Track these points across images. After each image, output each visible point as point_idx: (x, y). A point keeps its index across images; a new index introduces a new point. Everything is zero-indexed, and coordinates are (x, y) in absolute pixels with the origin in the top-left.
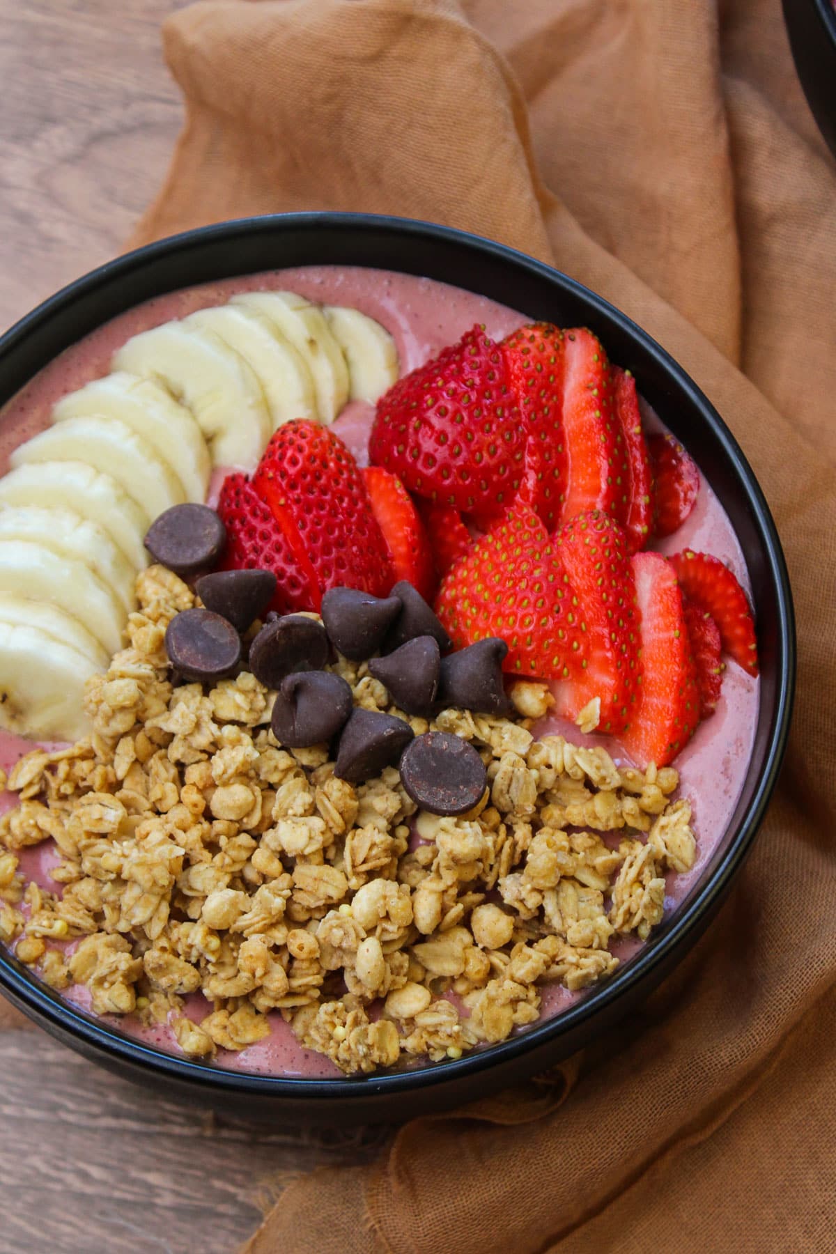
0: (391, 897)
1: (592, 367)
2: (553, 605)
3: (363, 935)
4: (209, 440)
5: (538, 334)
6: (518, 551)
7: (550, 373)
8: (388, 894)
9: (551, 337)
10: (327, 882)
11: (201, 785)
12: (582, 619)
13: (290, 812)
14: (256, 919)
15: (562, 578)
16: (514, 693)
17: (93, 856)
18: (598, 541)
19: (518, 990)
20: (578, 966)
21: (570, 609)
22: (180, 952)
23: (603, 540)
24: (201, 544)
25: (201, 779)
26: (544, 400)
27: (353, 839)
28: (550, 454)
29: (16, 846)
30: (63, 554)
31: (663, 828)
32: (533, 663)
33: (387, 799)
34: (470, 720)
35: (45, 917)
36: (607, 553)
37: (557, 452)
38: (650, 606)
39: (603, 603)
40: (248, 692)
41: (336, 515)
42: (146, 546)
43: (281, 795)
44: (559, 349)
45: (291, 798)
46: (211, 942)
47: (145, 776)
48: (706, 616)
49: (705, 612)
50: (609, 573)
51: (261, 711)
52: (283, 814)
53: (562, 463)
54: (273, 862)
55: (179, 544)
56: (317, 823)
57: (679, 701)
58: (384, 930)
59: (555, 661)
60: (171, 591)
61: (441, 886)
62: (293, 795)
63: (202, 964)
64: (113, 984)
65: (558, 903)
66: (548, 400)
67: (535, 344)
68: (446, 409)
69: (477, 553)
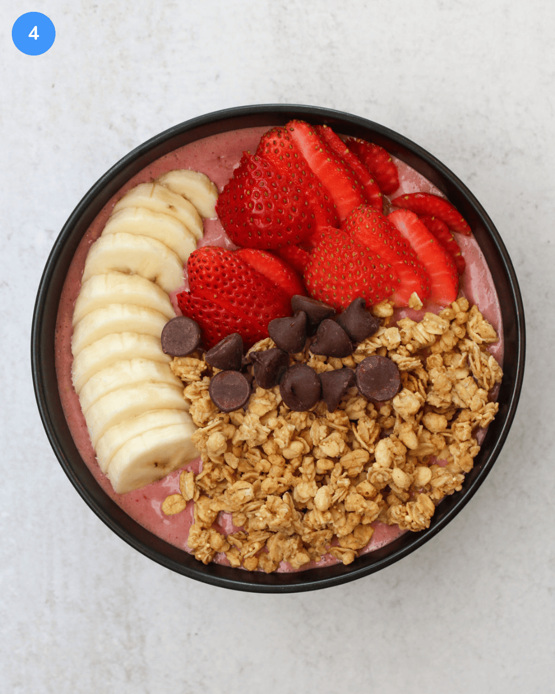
0: (392, 447)
1: (312, 139)
3: (391, 470)
4: (154, 280)
5: (275, 138)
7: (293, 154)
8: (390, 447)
9: (282, 135)
10: (359, 458)
11: (275, 452)
13: (321, 438)
14: (341, 494)
15: (366, 250)
16: (375, 312)
17: (251, 511)
18: (373, 224)
19: (467, 445)
20: (484, 419)
22: (317, 529)
23: (374, 221)
24: (191, 337)
25: (273, 450)
26: (300, 169)
27: (357, 431)
28: (318, 192)
29: (210, 525)
30: (135, 385)
31: (472, 327)
32: (377, 296)
33: (358, 404)
34: (370, 343)
35: (247, 547)
36: (379, 226)
37: (321, 188)
38: (410, 234)
39: (392, 250)
40: (265, 395)
41: (243, 286)
42: (166, 353)
43: (313, 435)
44: (290, 139)
45: (317, 432)
46: (327, 517)
47: (245, 460)
48: (433, 218)
49: (432, 217)
50: (386, 235)
51: (275, 399)
52: (318, 441)
53: (327, 192)
54: (328, 463)
55: (181, 343)
56: (335, 435)
57: (449, 269)
58: (397, 461)
59: (386, 288)
60: (192, 366)
61: (410, 427)
62: (318, 431)
63: (329, 526)
64: (295, 555)
65: (459, 397)
66: (301, 167)
67: (278, 144)
68: (260, 204)
69: (316, 259)
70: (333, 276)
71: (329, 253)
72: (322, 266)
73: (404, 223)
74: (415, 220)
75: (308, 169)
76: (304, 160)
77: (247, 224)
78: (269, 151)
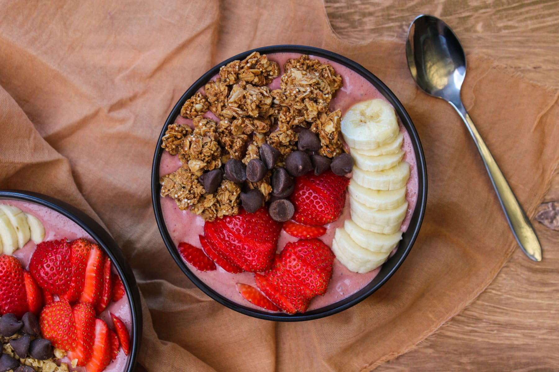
1: (96, 260)
2: (68, 332)
6: (62, 312)
7: (83, 258)
9: (87, 247)
12: (77, 336)
15: (73, 324)
16: (54, 351)
18: (85, 317)
21: (74, 333)
23: (87, 316)
26: (80, 266)
28: (79, 283)
32: (60, 346)
34: (37, 362)
36: (87, 320)
37: (82, 282)
39: (83, 334)
41: (12, 288)
44: (88, 251)
50: (86, 327)
59: (67, 347)
66: (82, 266)
67: (81, 249)
68: (50, 265)
69: (52, 306)
70: (51, 320)
71: (59, 310)
72: (51, 312)
73: (100, 328)
74: (104, 332)
75: (84, 270)
76: (86, 265)
77: (38, 267)
78: (75, 247)
